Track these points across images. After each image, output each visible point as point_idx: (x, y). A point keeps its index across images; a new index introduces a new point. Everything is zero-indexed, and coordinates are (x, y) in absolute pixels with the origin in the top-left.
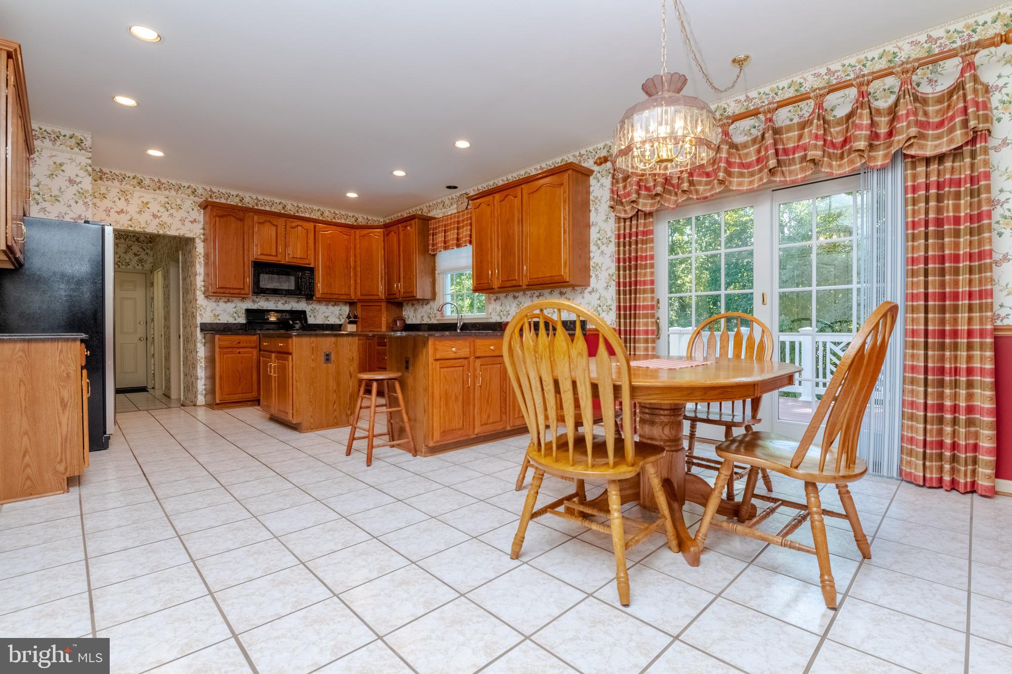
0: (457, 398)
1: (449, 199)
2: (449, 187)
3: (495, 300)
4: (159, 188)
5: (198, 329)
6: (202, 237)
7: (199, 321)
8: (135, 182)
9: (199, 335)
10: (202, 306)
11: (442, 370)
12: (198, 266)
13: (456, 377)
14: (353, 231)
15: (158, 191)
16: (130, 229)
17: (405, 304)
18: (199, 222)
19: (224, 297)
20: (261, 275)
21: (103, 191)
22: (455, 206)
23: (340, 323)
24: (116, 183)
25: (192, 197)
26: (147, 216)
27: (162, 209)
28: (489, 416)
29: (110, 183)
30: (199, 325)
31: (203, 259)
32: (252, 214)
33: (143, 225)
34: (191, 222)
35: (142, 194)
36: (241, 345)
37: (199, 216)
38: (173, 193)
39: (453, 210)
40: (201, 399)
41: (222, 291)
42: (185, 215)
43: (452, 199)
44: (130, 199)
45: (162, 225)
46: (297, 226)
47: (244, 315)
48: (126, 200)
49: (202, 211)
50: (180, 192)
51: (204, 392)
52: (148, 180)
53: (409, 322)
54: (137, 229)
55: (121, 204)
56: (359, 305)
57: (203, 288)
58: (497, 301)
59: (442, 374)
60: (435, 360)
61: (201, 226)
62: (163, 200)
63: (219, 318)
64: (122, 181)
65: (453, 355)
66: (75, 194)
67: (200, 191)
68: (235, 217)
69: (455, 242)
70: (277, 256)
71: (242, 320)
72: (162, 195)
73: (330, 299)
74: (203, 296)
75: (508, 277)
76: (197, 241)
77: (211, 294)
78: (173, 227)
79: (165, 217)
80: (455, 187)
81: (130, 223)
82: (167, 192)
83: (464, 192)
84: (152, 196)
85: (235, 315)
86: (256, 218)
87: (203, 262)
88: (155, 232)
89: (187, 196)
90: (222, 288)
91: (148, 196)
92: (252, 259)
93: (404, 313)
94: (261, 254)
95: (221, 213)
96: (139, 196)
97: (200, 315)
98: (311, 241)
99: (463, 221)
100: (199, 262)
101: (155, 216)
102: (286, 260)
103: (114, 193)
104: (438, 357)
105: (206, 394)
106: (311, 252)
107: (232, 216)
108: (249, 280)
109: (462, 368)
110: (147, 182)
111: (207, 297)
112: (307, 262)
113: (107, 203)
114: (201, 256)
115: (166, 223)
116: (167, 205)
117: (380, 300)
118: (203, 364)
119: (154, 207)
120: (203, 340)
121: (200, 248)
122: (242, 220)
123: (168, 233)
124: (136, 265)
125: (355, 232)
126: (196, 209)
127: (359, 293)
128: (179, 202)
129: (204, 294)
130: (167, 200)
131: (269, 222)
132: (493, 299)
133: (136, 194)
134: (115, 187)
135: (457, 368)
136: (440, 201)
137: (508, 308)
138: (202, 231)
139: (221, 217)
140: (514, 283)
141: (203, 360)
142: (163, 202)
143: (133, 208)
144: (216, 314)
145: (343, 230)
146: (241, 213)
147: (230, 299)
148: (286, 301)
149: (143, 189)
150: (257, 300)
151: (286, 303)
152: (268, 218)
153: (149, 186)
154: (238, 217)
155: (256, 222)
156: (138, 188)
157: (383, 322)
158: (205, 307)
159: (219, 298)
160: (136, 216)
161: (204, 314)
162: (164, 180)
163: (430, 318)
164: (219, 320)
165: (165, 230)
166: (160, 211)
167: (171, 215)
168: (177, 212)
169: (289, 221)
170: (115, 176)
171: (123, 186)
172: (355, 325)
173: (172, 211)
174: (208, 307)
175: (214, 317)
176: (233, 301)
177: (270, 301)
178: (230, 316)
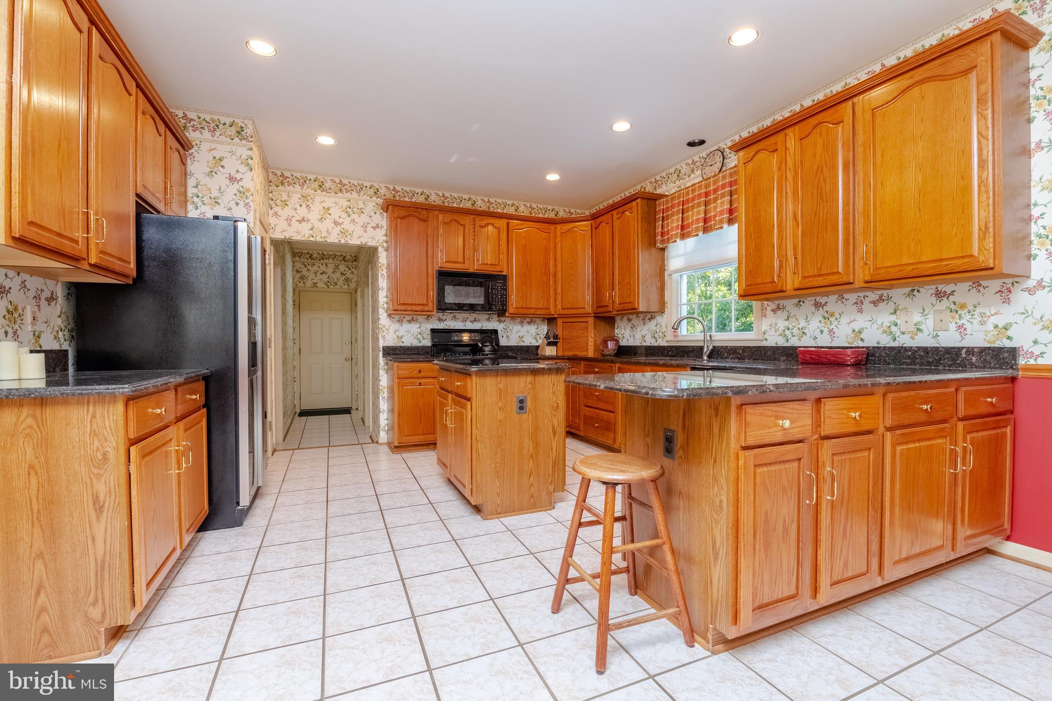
0: (786, 530)
1: (687, 164)
2: (691, 144)
3: (774, 311)
4: (341, 190)
5: (381, 354)
6: (385, 244)
7: (382, 344)
8: (316, 185)
9: (382, 360)
10: (384, 326)
11: (759, 470)
12: (380, 279)
13: (785, 483)
14: (552, 227)
15: (339, 194)
16: (312, 239)
17: (618, 319)
18: (382, 227)
19: (408, 315)
20: (446, 287)
21: (285, 197)
22: (699, 172)
23: (537, 344)
24: (298, 187)
25: (374, 198)
26: (328, 224)
27: (344, 215)
28: (846, 564)
29: (291, 188)
30: (381, 349)
31: (385, 270)
32: (437, 212)
33: (324, 234)
34: (374, 228)
35: (323, 199)
36: (422, 374)
37: (382, 220)
38: (355, 195)
39: (696, 177)
40: (383, 437)
41: (403, 308)
42: (367, 220)
43: (694, 163)
44: (311, 206)
45: (343, 233)
46: (487, 224)
47: (429, 337)
48: (308, 206)
49: (385, 214)
50: (362, 194)
51: (386, 428)
52: (329, 181)
53: (623, 343)
54: (319, 239)
55: (303, 212)
56: (560, 321)
57: (385, 306)
58: (779, 312)
59: (758, 481)
60: (745, 448)
61: (383, 232)
62: (345, 203)
63: (402, 340)
64: (303, 184)
65: (779, 437)
66: (235, 195)
67: (383, 191)
68: (418, 218)
69: (701, 224)
70: (464, 263)
71: (427, 342)
72: (343, 198)
73: (525, 316)
74: (385, 314)
75: (820, 269)
76: (380, 250)
77: (392, 312)
78: (355, 235)
79: (347, 225)
80: (702, 142)
81: (311, 232)
82: (348, 195)
83: (716, 147)
84: (333, 200)
85: (419, 336)
86: (441, 217)
87: (385, 275)
88: (337, 241)
89: (369, 198)
90: (404, 304)
91: (329, 200)
92: (436, 268)
93: (616, 331)
94: (446, 262)
95: (402, 213)
96: (321, 200)
97: (383, 336)
98: (504, 242)
99: (715, 191)
100: (382, 275)
101: (336, 223)
102: (472, 267)
103: (295, 199)
104: (751, 441)
105: (388, 430)
106: (503, 256)
107: (415, 216)
108: (433, 294)
109: (796, 464)
110: (328, 184)
111: (389, 316)
112: (499, 268)
113: (288, 211)
114: (384, 268)
115: (347, 231)
116: (349, 210)
117: (586, 315)
118: (385, 395)
119: (336, 213)
120: (386, 367)
121: (383, 258)
122: (425, 221)
123: (350, 242)
124: (342, 285)
125: (556, 228)
126: (378, 212)
127: (559, 307)
128: (361, 205)
129: (387, 312)
130: (348, 203)
131: (456, 221)
132: (769, 309)
133: (318, 199)
134: (297, 192)
135: (787, 465)
136: (672, 170)
137: (803, 323)
138: (385, 238)
139: (402, 218)
140: (834, 279)
141: (385, 390)
142: (344, 206)
143: (314, 215)
144: (400, 336)
145: (541, 227)
146: (425, 212)
147: (415, 317)
148: (475, 319)
149: (324, 193)
150: (444, 318)
151: (475, 320)
152: (454, 217)
153: (330, 189)
154: (421, 217)
155: (441, 222)
156: (319, 191)
157: (590, 343)
158: (388, 328)
159: (402, 316)
160: (317, 224)
161: (386, 336)
162: (345, 181)
163: (655, 338)
164: (403, 342)
165: (346, 239)
166: (342, 216)
167: (353, 221)
168: (359, 217)
169: (478, 219)
170: (296, 179)
171: (304, 191)
172: (555, 347)
173: (354, 216)
174: (391, 327)
175: (397, 340)
176: (417, 320)
177: (457, 319)
178: (415, 338)
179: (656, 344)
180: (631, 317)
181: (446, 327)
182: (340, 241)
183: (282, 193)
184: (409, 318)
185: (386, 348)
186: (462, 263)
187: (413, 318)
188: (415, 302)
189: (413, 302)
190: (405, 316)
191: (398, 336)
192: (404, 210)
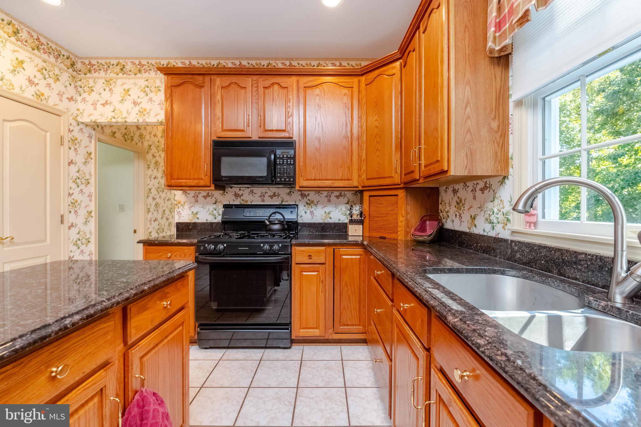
4: (140, 71)
5: (174, 230)
7: (176, 219)
8: (118, 69)
10: (181, 202)
15: (139, 75)
16: (114, 120)
19: (204, 190)
20: (222, 159)
21: (91, 83)
24: (102, 73)
26: (128, 104)
27: (142, 95)
29: (96, 74)
30: (175, 226)
32: (213, 76)
33: (125, 115)
35: (124, 81)
44: (113, 89)
45: (142, 112)
46: (273, 84)
48: (110, 90)
52: (130, 64)
54: (120, 120)
55: (106, 95)
56: (366, 195)
62: (142, 83)
63: (198, 216)
64: (107, 70)
68: (193, 85)
70: (245, 130)
71: (220, 219)
72: (142, 78)
78: (152, 114)
79: (145, 105)
81: (113, 114)
82: (146, 75)
84: (132, 81)
85: (215, 212)
86: (219, 81)
92: (211, 138)
94: (224, 130)
95: (177, 80)
97: (178, 212)
98: (293, 104)
101: (135, 103)
103: (100, 83)
107: (190, 83)
110: (129, 67)
112: (286, 134)
113: (94, 96)
115: (145, 110)
117: (393, 187)
119: (135, 93)
122: (201, 87)
123: (148, 120)
127: (364, 176)
130: (146, 83)
131: (236, 83)
133: (119, 82)
134: (101, 78)
139: (176, 86)
142: (143, 86)
143: (115, 98)
144: (195, 212)
145: (341, 80)
146: (201, 78)
147: (210, 192)
148: (275, 193)
149: (125, 75)
150: (241, 192)
151: (274, 195)
152: (234, 79)
153: (130, 71)
154: (196, 83)
155: (218, 87)
156: (120, 75)
157: (400, 224)
158: (183, 204)
159: (197, 192)
160: (119, 106)
161: (181, 212)
162: (144, 62)
163: (491, 222)
164: (198, 218)
165: (144, 118)
166: (140, 97)
167: (151, 100)
168: (156, 95)
169: (261, 79)
170: (101, 66)
171: (107, 75)
172: (361, 227)
173: (151, 95)
174: (186, 203)
175: (192, 216)
176: (212, 196)
177: (255, 194)
178: (210, 214)
179: (492, 234)
180: (457, 187)
181: (243, 203)
182: (138, 120)
183: (89, 80)
184: (204, 193)
185: (181, 226)
186: (242, 131)
187: (208, 193)
188: (190, 176)
189: (188, 177)
190: (200, 192)
191: (193, 212)
192: (179, 78)
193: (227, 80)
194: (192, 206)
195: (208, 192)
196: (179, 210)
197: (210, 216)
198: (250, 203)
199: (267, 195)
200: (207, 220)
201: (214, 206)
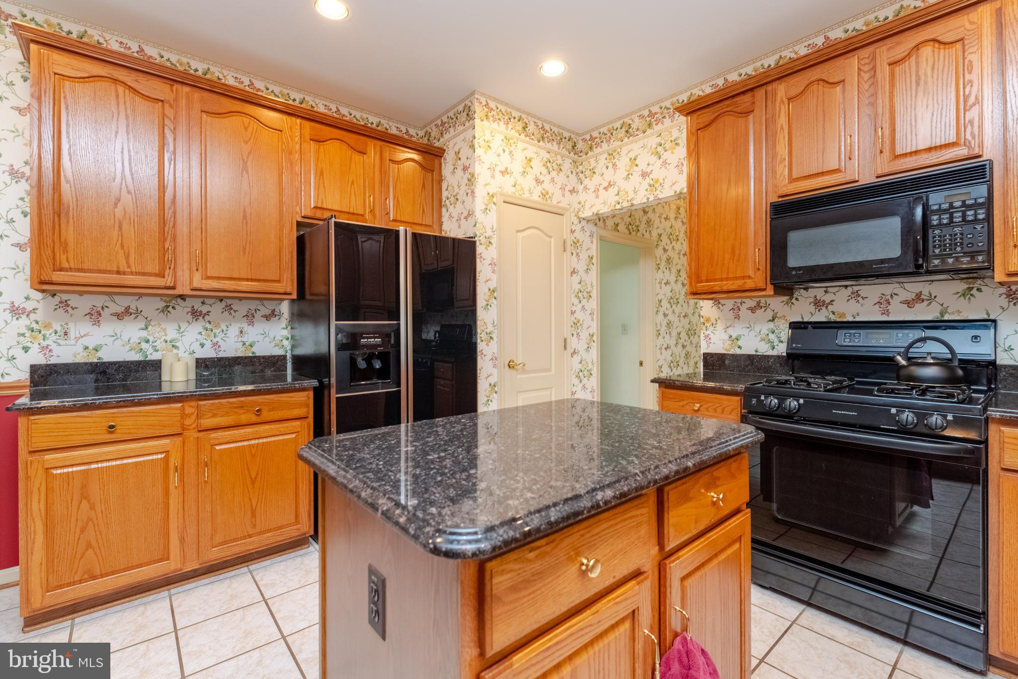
4: (650, 125)
5: (700, 365)
7: (701, 349)
8: (622, 132)
10: (710, 320)
15: (648, 131)
16: (618, 207)
19: (750, 297)
20: (793, 235)
21: (593, 163)
24: (605, 146)
26: (636, 178)
27: (653, 159)
29: (599, 150)
30: (701, 358)
32: (774, 85)
33: (631, 195)
35: (630, 147)
38: (667, 122)
44: (617, 163)
45: (653, 186)
48: (614, 165)
52: (637, 120)
54: (625, 204)
55: (609, 175)
62: (654, 141)
63: (740, 343)
64: (610, 138)
68: (733, 114)
70: (841, 169)
72: (652, 134)
78: (668, 183)
79: (657, 172)
81: (617, 198)
82: (659, 127)
84: (641, 143)
85: (772, 337)
86: (783, 90)
88: (645, 200)
91: (636, 146)
92: (767, 200)
94: (792, 181)
95: (706, 116)
96: (629, 151)
97: (707, 336)
101: (644, 175)
102: (869, 172)
103: (602, 160)
107: (728, 114)
110: (637, 123)
113: (597, 179)
115: (657, 181)
116: (659, 149)
119: (645, 160)
122: (743, 116)
123: (660, 196)
130: (659, 140)
133: (624, 150)
134: (604, 152)
139: (706, 127)
142: (654, 146)
143: (620, 175)
144: (734, 336)
146: (747, 98)
147: (763, 300)
149: (631, 138)
150: (827, 298)
151: (919, 298)
152: (817, 73)
153: (638, 130)
154: (738, 110)
155: (781, 101)
156: (626, 140)
158: (714, 322)
159: (739, 301)
160: (624, 185)
161: (711, 336)
162: (656, 109)
164: (739, 347)
165: (656, 193)
166: (650, 163)
167: (665, 163)
168: (672, 153)
169: (883, 48)
170: (603, 136)
171: (611, 146)
173: (666, 156)
174: (719, 321)
175: (730, 342)
176: (767, 306)
177: (863, 298)
178: (762, 340)
181: (833, 318)
182: (648, 199)
183: (591, 160)
184: (751, 303)
185: (710, 360)
186: (838, 171)
187: (759, 303)
188: (728, 274)
189: (724, 276)
190: (743, 300)
191: (731, 337)
192: (709, 112)
193: (797, 83)
194: (730, 326)
195: (758, 300)
196: (707, 333)
197: (763, 343)
198: (851, 319)
199: (895, 302)
200: (756, 351)
201: (771, 325)
